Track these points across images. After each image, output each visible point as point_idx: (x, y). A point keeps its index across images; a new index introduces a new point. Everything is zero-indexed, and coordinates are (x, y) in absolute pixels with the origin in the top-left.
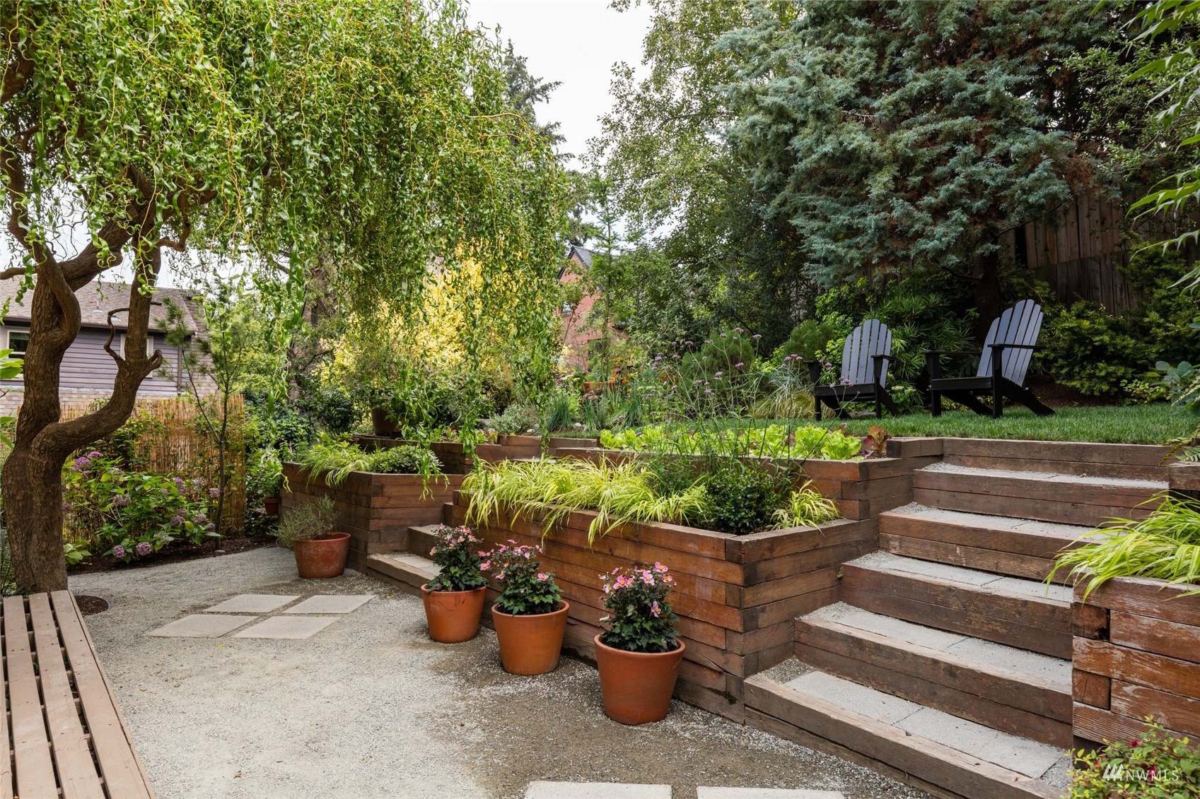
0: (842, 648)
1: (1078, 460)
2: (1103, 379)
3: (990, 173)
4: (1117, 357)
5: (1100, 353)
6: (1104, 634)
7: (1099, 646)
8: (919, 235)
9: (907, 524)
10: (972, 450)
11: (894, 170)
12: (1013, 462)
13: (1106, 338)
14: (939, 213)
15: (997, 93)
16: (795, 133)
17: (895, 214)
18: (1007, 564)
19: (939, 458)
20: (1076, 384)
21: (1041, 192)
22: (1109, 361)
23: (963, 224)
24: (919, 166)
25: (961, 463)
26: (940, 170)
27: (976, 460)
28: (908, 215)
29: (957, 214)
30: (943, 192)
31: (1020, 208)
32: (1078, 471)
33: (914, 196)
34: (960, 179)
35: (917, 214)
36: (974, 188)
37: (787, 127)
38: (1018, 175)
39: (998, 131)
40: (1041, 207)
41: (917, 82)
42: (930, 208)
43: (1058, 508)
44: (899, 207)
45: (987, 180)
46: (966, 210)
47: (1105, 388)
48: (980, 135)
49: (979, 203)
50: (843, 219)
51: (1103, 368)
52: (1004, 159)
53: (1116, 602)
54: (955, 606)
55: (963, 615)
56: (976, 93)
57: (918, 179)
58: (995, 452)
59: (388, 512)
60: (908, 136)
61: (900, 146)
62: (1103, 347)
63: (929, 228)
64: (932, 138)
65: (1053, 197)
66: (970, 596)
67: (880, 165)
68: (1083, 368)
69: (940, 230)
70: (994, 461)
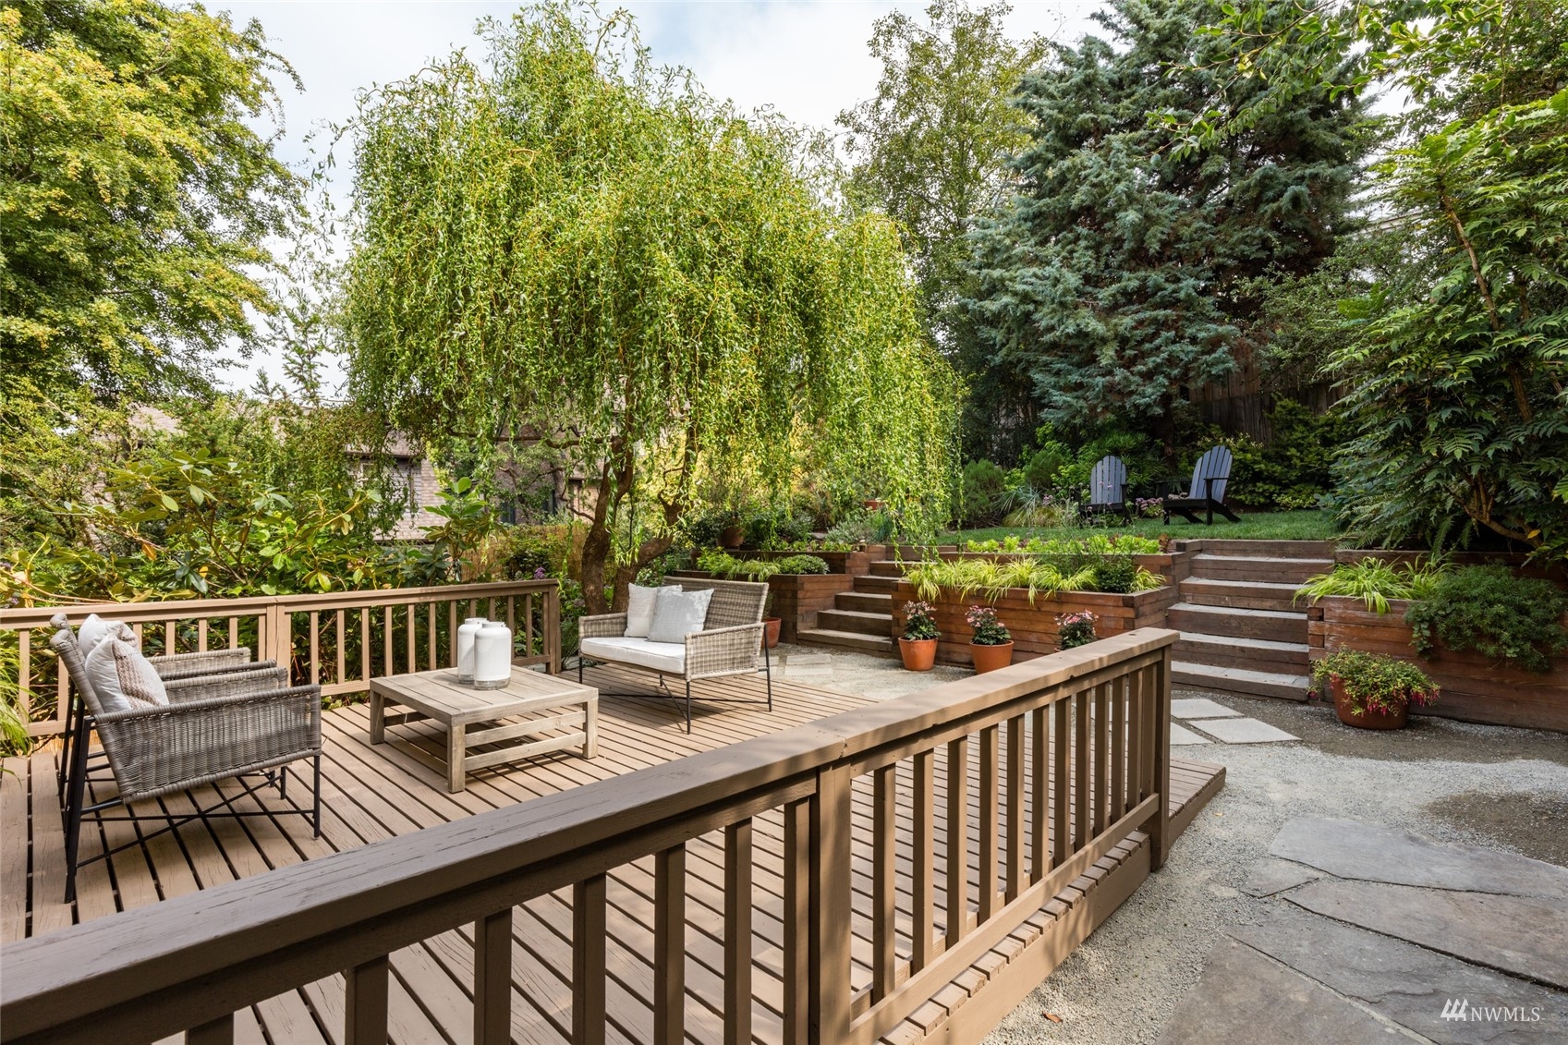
0: (1181, 647)
1: (1280, 549)
2: (1261, 494)
3: (1185, 350)
4: (1271, 479)
5: (1258, 476)
6: (1321, 618)
7: (1319, 623)
8: (1132, 393)
9: (1196, 587)
10: (1220, 546)
11: (1115, 345)
12: (1244, 552)
13: (1263, 466)
14: (1148, 376)
15: (1189, 295)
16: (1036, 310)
17: (1117, 378)
18: (1254, 603)
19: (1200, 551)
20: (1242, 497)
21: (1221, 367)
22: (1264, 480)
23: (1164, 386)
24: (1133, 343)
25: (1214, 554)
26: (1147, 346)
27: (1222, 552)
28: (1126, 378)
29: (1161, 379)
30: (1151, 362)
31: (1204, 376)
32: (1280, 556)
33: (1129, 364)
34: (1165, 355)
35: (1133, 378)
36: (1172, 361)
37: (1031, 307)
38: (1203, 353)
39: (1188, 319)
40: (1219, 376)
41: (1131, 281)
42: (1141, 374)
43: (1275, 575)
44: (1120, 374)
45: (1182, 356)
46: (1167, 376)
47: (1262, 500)
48: (1175, 321)
49: (1176, 372)
50: (1075, 378)
51: (1261, 486)
52: (1194, 340)
53: (1325, 605)
54: (1234, 624)
55: (1238, 628)
56: (1174, 291)
57: (1133, 352)
58: (1233, 547)
59: (807, 601)
60: (1126, 322)
61: (1121, 329)
62: (1261, 472)
63: (1141, 388)
64: (1141, 323)
65: (1228, 370)
66: (1241, 618)
67: (1104, 341)
68: (1245, 486)
69: (1149, 390)
70: (1233, 552)
